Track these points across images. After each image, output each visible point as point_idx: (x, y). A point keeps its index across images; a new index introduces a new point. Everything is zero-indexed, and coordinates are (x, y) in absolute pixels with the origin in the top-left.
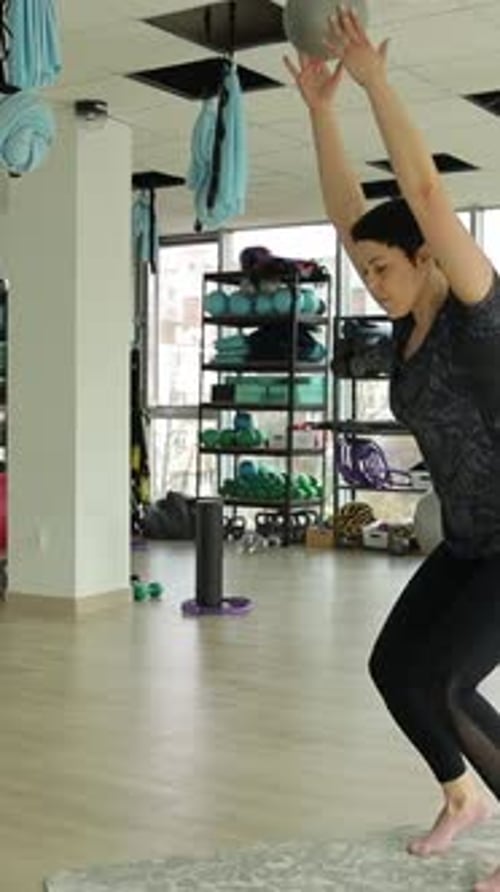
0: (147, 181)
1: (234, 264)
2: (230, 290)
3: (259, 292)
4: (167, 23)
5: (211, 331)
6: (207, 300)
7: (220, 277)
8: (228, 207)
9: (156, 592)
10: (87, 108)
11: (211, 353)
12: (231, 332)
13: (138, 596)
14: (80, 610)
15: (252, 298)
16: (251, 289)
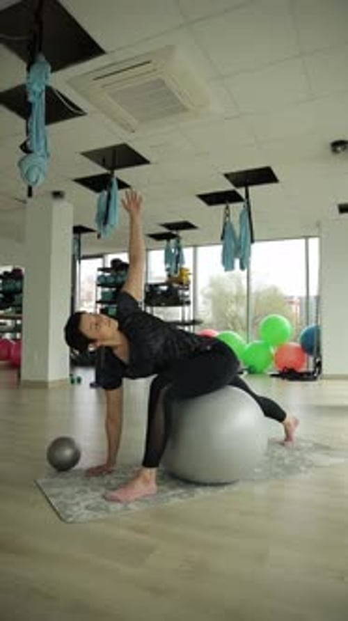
0: (79, 230)
1: (109, 265)
2: (107, 274)
3: (118, 274)
4: (90, 155)
5: (100, 289)
6: (99, 278)
7: (104, 269)
8: (112, 226)
9: (79, 380)
10: (57, 195)
11: (99, 297)
12: (107, 290)
13: (72, 382)
14: (50, 386)
15: (115, 277)
16: (115, 274)
